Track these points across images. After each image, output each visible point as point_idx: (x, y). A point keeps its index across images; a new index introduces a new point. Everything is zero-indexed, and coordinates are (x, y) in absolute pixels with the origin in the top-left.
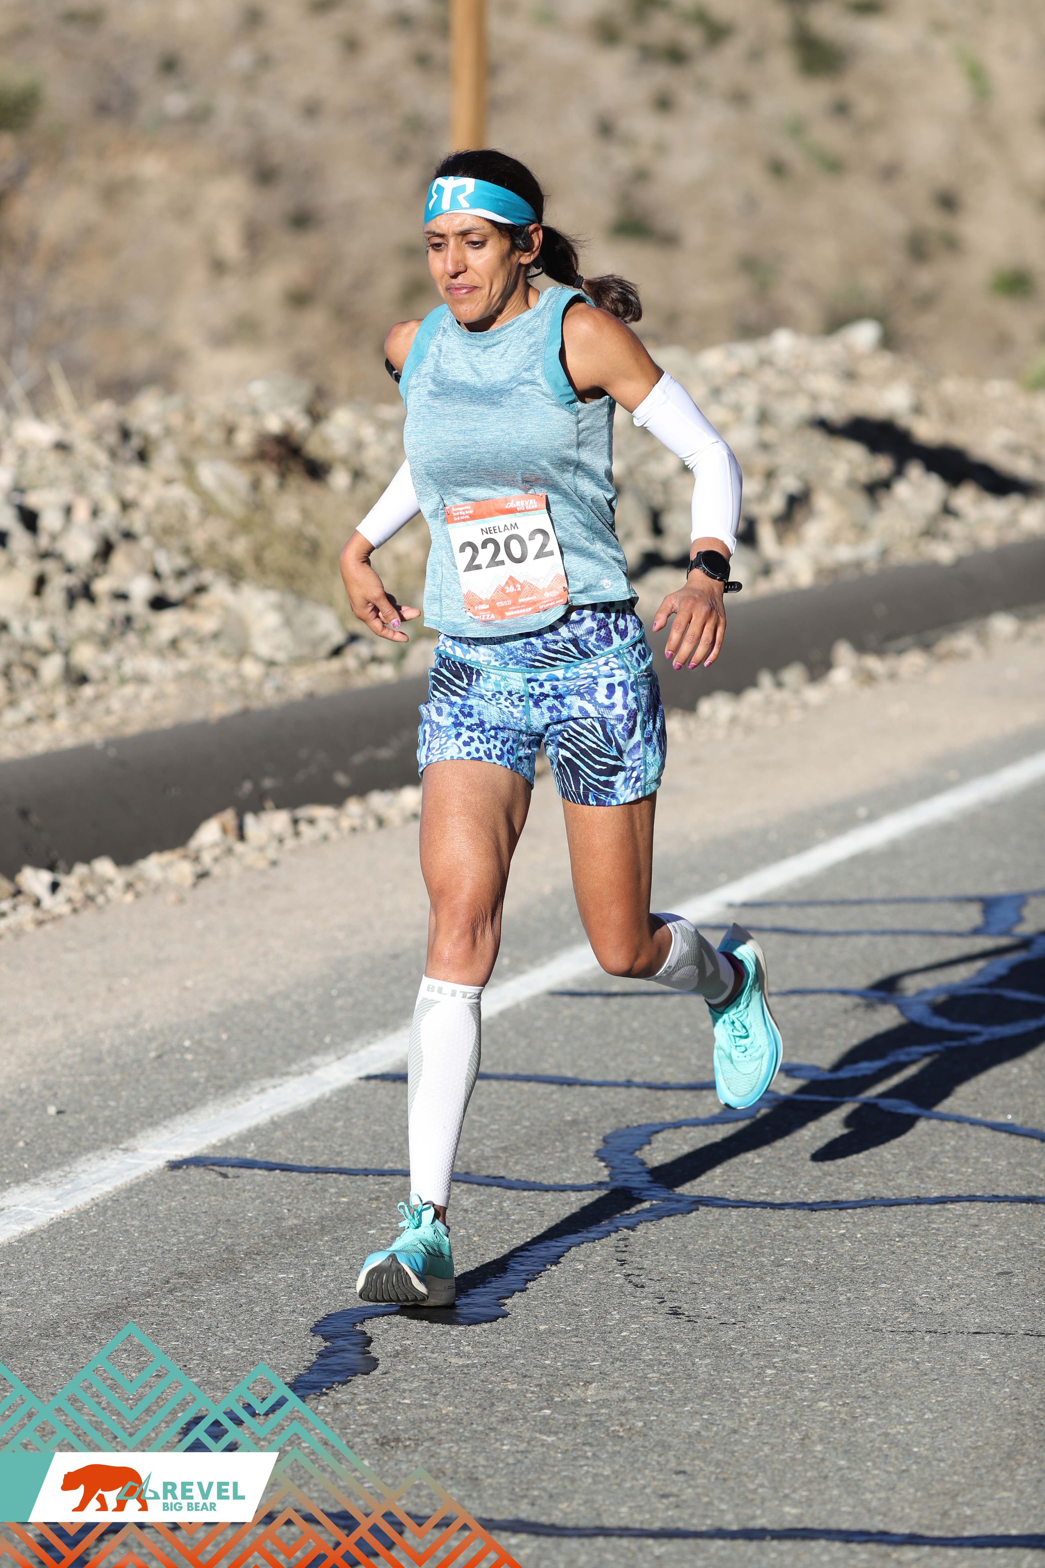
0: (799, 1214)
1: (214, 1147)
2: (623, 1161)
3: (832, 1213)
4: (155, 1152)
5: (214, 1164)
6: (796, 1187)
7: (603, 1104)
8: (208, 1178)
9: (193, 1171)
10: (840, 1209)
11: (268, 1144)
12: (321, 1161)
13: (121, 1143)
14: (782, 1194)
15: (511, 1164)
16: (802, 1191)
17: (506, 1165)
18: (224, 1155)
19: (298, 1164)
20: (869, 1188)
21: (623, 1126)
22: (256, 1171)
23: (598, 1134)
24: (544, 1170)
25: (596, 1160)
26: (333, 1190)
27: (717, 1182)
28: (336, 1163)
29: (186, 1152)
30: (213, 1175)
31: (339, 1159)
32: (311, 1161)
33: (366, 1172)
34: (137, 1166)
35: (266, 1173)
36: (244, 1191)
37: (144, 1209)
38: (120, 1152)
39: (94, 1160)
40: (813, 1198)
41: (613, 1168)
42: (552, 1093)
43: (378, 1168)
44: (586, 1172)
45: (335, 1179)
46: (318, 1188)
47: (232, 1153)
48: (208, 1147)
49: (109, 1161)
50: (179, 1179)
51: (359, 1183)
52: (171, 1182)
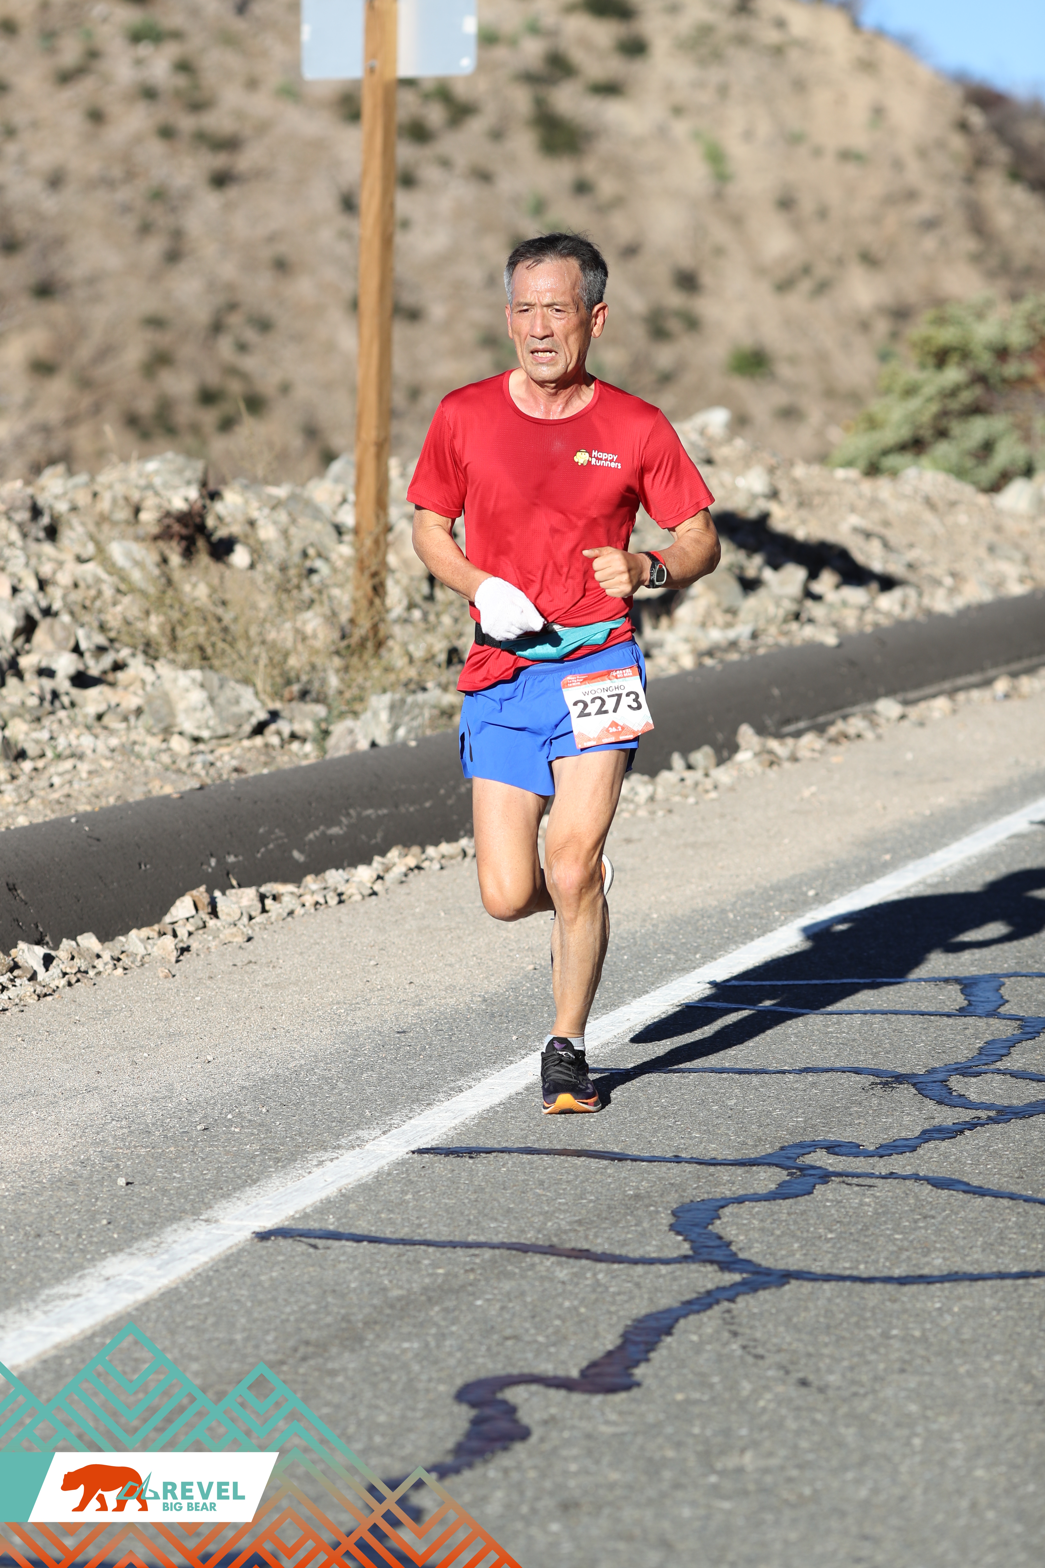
0: (891, 1288)
1: (293, 1218)
2: (700, 1234)
3: (922, 1287)
4: (237, 1223)
5: (301, 1236)
6: (876, 1262)
7: (661, 1179)
8: (299, 1249)
9: (282, 1242)
10: (929, 1283)
11: (345, 1216)
12: (404, 1232)
13: (201, 1214)
14: (866, 1268)
15: (591, 1237)
16: (884, 1266)
17: (586, 1238)
18: (307, 1227)
19: (382, 1236)
20: (948, 1263)
21: (688, 1200)
22: (343, 1242)
23: (666, 1209)
24: (624, 1243)
25: (672, 1234)
26: (426, 1262)
27: (798, 1256)
28: (419, 1234)
29: (268, 1223)
30: (304, 1247)
31: (421, 1231)
32: (394, 1233)
33: (453, 1245)
34: (225, 1237)
35: (355, 1245)
36: (340, 1262)
37: (248, 1281)
38: (202, 1223)
39: (181, 1231)
40: (897, 1272)
41: (692, 1241)
42: (606, 1168)
43: (463, 1240)
44: (667, 1246)
45: (425, 1251)
46: (411, 1259)
47: (314, 1225)
48: (287, 1219)
49: (195, 1231)
50: (271, 1250)
51: (449, 1255)
52: (264, 1252)
